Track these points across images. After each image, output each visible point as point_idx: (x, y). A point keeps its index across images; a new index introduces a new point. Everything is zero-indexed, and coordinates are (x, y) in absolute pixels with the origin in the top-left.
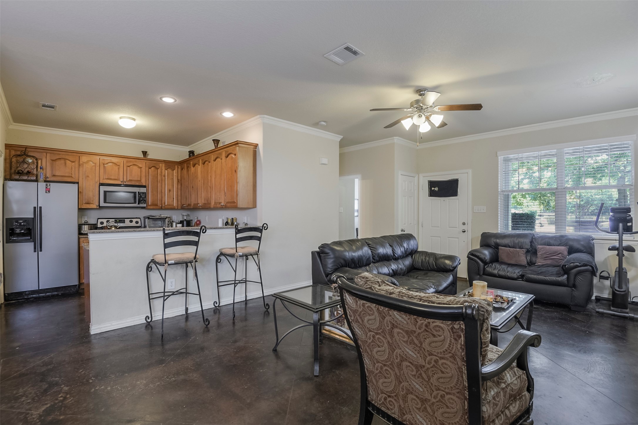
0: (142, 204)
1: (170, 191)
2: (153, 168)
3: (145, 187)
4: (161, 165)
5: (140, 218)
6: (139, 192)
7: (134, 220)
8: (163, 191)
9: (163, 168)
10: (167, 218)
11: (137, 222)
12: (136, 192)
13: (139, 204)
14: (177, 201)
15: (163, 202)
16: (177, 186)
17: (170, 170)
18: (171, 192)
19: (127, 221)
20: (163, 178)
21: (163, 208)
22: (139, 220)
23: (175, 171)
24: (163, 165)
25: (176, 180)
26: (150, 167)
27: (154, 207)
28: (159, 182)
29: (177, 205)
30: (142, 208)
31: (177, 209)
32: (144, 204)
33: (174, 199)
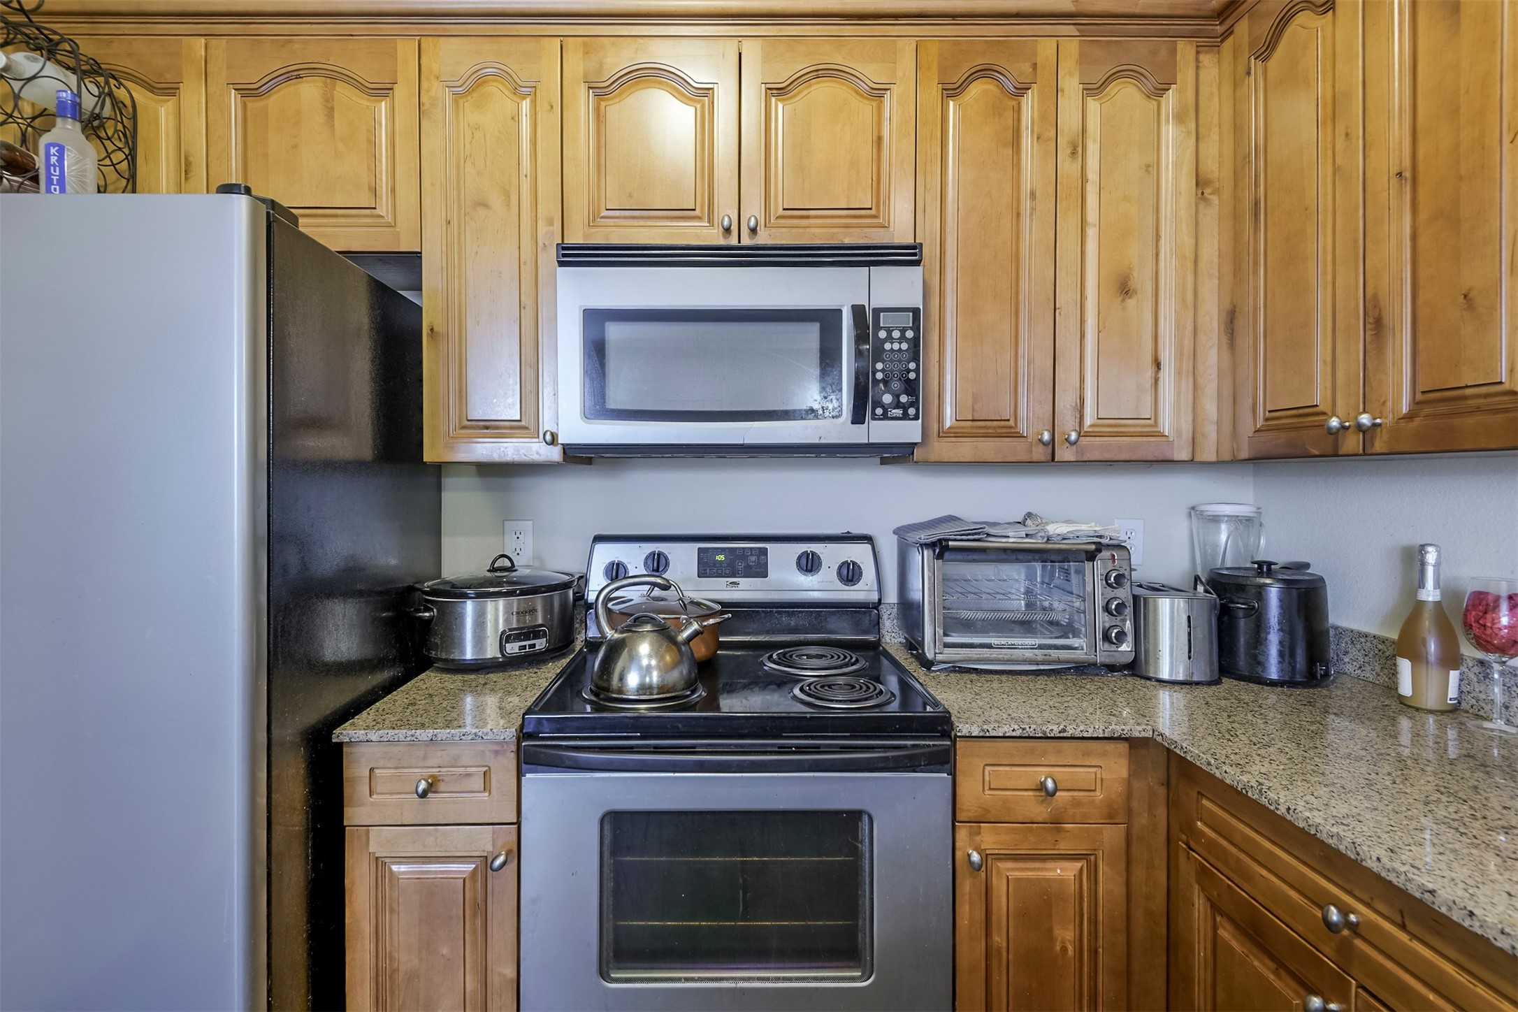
0: (885, 417)
1: (1125, 289)
2: (977, 89)
3: (908, 255)
4: (1046, 48)
5: (867, 539)
6: (858, 311)
7: (832, 555)
8: (1066, 298)
9: (1071, 85)
10: (1100, 548)
11: (850, 573)
12: (840, 311)
13: (858, 417)
14: (1187, 385)
15: (1066, 401)
16: (1188, 241)
17: (1126, 94)
18: (1139, 307)
19: (782, 559)
20: (1069, 168)
21: (1065, 454)
22: (859, 553)
23: (1171, 98)
24: (1072, 48)
25: (1188, 183)
26: (957, 77)
27: (989, 448)
28: (1033, 209)
29: (1187, 428)
30: (884, 461)
31: (1193, 464)
32: (905, 417)
33: (1158, 365)
